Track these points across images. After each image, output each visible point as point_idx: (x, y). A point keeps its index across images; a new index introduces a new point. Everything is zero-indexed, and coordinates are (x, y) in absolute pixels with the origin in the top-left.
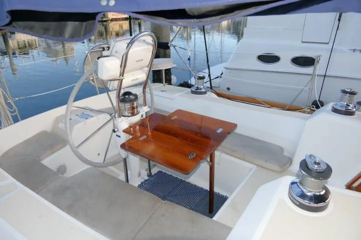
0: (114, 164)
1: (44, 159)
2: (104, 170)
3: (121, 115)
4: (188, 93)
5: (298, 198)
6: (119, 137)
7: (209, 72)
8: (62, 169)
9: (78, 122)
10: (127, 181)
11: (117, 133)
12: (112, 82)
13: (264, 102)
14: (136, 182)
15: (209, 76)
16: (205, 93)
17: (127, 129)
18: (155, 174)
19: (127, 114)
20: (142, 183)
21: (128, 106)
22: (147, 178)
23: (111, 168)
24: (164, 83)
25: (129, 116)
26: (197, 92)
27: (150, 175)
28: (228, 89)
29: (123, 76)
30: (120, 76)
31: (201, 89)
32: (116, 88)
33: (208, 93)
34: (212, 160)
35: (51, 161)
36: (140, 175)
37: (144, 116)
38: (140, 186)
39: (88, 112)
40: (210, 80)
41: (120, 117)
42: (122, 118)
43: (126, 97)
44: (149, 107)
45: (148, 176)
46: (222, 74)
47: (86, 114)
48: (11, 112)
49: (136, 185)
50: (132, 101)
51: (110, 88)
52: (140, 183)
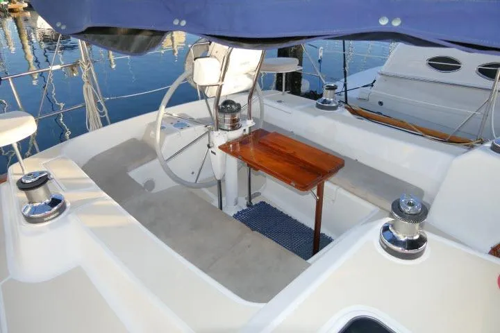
0: (207, 185)
1: (131, 170)
2: (195, 191)
3: (219, 128)
4: (312, 107)
5: (387, 242)
6: (214, 153)
7: (346, 81)
8: (150, 184)
9: (172, 132)
10: (221, 208)
11: (212, 149)
12: (211, 87)
13: (416, 127)
14: (231, 210)
15: (345, 85)
16: (335, 108)
17: (224, 145)
18: (256, 205)
19: (226, 128)
20: (238, 212)
21: (228, 118)
22: (245, 208)
23: (206, 190)
24: (283, 90)
25: (228, 131)
26: (325, 106)
27: (249, 205)
28: (381, 103)
29: (223, 81)
30: (219, 80)
31: (329, 103)
32: (215, 95)
33: (340, 109)
34: (320, 193)
35: (138, 174)
36: (236, 203)
37: (247, 132)
38: (236, 216)
39: (184, 121)
40: (346, 91)
41: (218, 130)
42: (220, 131)
43: (227, 107)
44: (254, 121)
45: (248, 206)
46: (374, 82)
47: (181, 123)
48: (100, 114)
49: (232, 214)
50: (232, 112)
51: (208, 95)
52: (236, 213)
